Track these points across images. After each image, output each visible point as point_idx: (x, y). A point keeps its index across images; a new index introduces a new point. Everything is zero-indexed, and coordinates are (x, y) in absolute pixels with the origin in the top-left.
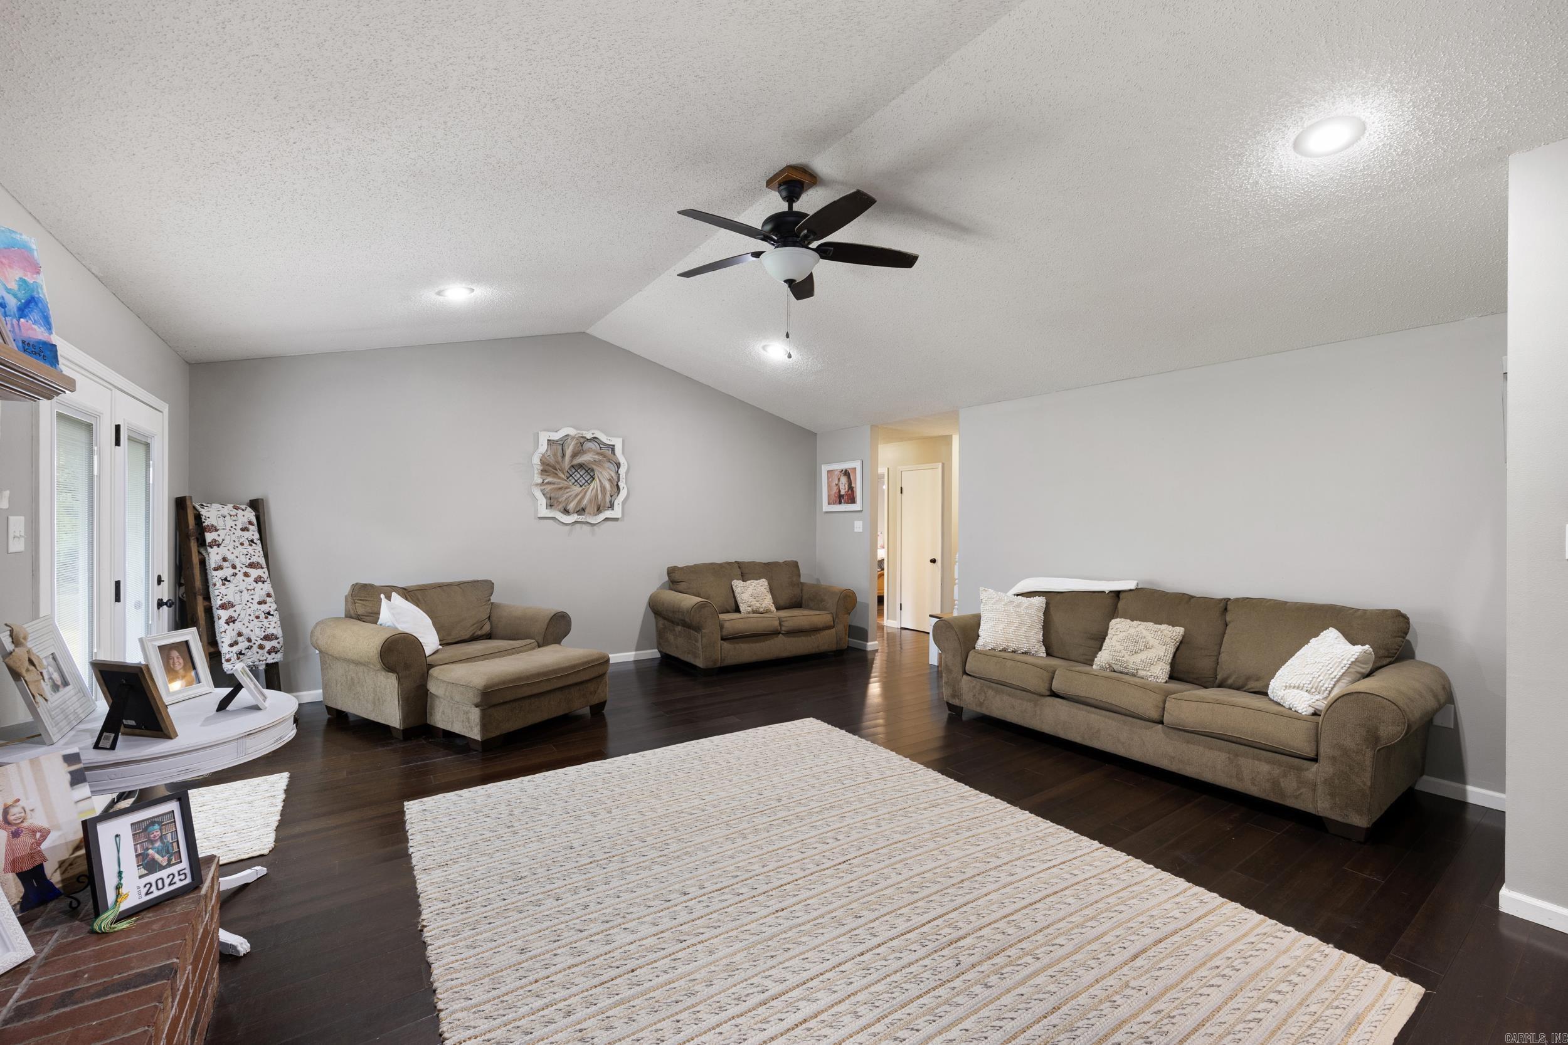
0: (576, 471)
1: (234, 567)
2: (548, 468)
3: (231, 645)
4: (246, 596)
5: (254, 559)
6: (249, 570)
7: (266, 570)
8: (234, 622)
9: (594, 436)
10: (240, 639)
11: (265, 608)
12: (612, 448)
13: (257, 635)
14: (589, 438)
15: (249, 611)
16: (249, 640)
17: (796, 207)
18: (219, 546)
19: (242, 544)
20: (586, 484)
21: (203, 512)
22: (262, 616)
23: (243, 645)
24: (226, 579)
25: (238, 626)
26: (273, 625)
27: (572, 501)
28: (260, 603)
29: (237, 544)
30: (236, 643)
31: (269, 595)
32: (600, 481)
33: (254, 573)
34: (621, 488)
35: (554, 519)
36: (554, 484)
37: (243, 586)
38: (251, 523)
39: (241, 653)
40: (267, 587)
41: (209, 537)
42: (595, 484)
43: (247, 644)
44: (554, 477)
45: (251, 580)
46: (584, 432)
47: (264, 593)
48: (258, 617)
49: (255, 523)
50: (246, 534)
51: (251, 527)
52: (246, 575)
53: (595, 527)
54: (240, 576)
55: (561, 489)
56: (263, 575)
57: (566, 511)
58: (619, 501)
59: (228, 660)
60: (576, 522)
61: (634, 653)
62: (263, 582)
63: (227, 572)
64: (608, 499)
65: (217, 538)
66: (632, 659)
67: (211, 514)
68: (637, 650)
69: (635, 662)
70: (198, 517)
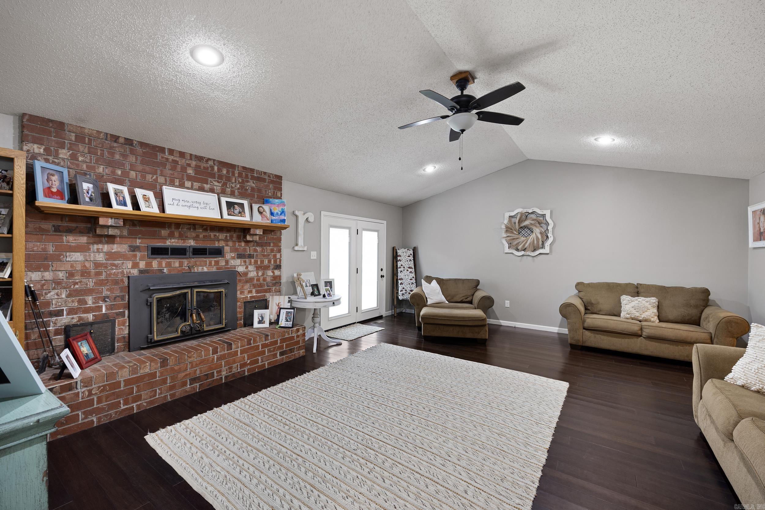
0: (524, 230)
1: (404, 268)
2: (508, 229)
3: (401, 291)
4: (407, 277)
5: (410, 266)
6: (408, 269)
7: (414, 270)
8: (402, 284)
9: (533, 211)
10: (403, 290)
11: (412, 281)
12: (544, 216)
13: (408, 289)
14: (530, 212)
15: (407, 282)
16: (406, 291)
17: (465, 92)
18: (400, 261)
19: (407, 261)
20: (529, 236)
21: (398, 251)
22: (411, 284)
23: (404, 292)
24: (401, 271)
25: (403, 286)
26: (414, 287)
27: (521, 245)
28: (410, 280)
29: (406, 261)
30: (402, 291)
31: (413, 277)
32: (536, 234)
33: (410, 270)
34: (549, 237)
35: (512, 253)
36: (511, 237)
37: (406, 274)
38: (411, 254)
39: (403, 294)
40: (413, 275)
41: (399, 258)
42: (533, 236)
43: (405, 292)
44: (511, 233)
45: (409, 272)
46: (528, 210)
47: (412, 277)
48: (409, 284)
49: (412, 254)
50: (409, 258)
51: (411, 256)
52: (407, 270)
53: (535, 258)
54: (406, 271)
55: (514, 239)
56: (412, 271)
57: (517, 250)
58: (547, 244)
59: (400, 295)
60: (523, 255)
61: (558, 328)
62: (412, 273)
63: (402, 269)
64: (540, 243)
65: (400, 259)
66: (556, 331)
67: (400, 252)
68: (560, 327)
69: (558, 333)
70: (397, 252)
